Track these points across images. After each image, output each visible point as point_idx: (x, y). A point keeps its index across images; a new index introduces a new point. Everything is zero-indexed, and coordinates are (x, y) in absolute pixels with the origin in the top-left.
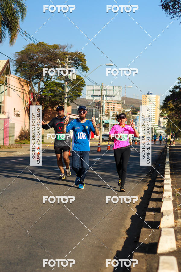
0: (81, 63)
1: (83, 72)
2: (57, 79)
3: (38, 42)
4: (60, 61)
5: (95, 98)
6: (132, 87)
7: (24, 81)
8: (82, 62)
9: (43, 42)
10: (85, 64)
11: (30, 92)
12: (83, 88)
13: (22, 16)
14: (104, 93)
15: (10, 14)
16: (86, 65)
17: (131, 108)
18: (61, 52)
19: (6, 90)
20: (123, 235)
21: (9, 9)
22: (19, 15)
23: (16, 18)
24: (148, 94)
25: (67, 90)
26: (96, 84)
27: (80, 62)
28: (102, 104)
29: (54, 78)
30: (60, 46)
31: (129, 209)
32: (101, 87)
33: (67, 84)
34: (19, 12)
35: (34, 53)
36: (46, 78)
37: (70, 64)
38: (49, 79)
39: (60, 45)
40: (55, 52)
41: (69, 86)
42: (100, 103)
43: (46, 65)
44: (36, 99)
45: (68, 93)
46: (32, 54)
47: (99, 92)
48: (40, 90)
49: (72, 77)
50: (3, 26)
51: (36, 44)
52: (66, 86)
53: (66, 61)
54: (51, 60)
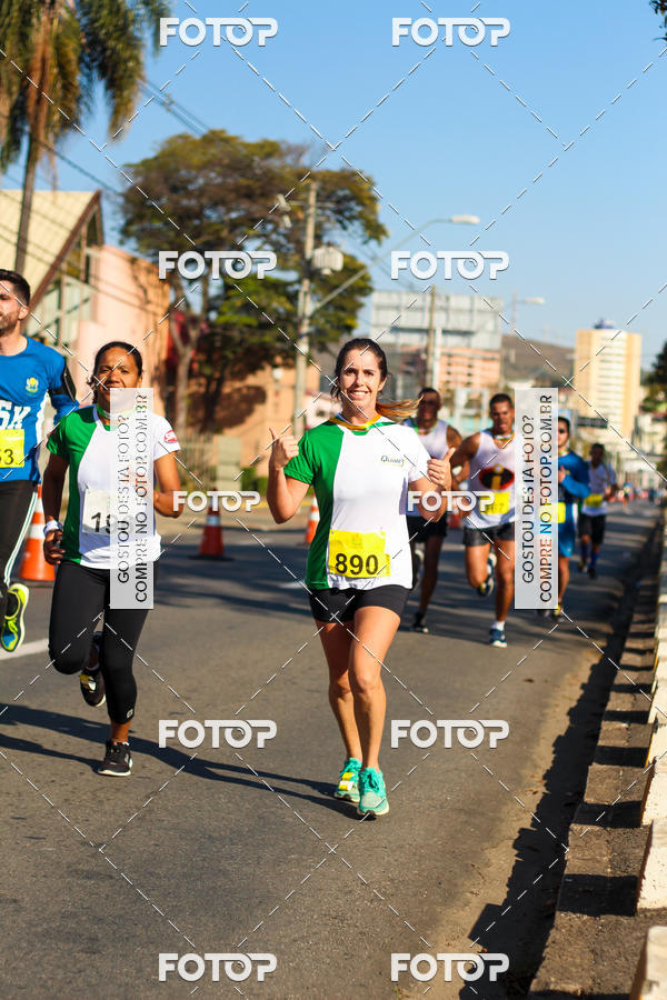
0: (358, 209)
1: (365, 243)
3: (204, 131)
4: (287, 201)
5: (403, 339)
6: (541, 301)
7: (150, 271)
8: (363, 204)
9: (223, 132)
10: (374, 212)
11: (172, 309)
12: (363, 300)
13: (154, 36)
14: (440, 321)
15: (114, 31)
16: (376, 220)
17: (537, 379)
18: (288, 170)
19: (86, 301)
21: (111, 12)
22: (146, 34)
23: (133, 44)
24: (599, 327)
25: (308, 305)
27: (358, 204)
28: (430, 361)
30: (283, 147)
32: (429, 298)
33: (310, 288)
34: (145, 25)
35: (189, 167)
37: (323, 214)
39: (284, 142)
40: (265, 169)
41: (314, 292)
42: (423, 356)
43: (234, 215)
44: (194, 334)
45: (311, 318)
46: (183, 172)
47: (419, 315)
48: (210, 305)
49: (329, 261)
50: (86, 71)
51: (197, 137)
52: (306, 294)
53: (306, 200)
54: (249, 195)
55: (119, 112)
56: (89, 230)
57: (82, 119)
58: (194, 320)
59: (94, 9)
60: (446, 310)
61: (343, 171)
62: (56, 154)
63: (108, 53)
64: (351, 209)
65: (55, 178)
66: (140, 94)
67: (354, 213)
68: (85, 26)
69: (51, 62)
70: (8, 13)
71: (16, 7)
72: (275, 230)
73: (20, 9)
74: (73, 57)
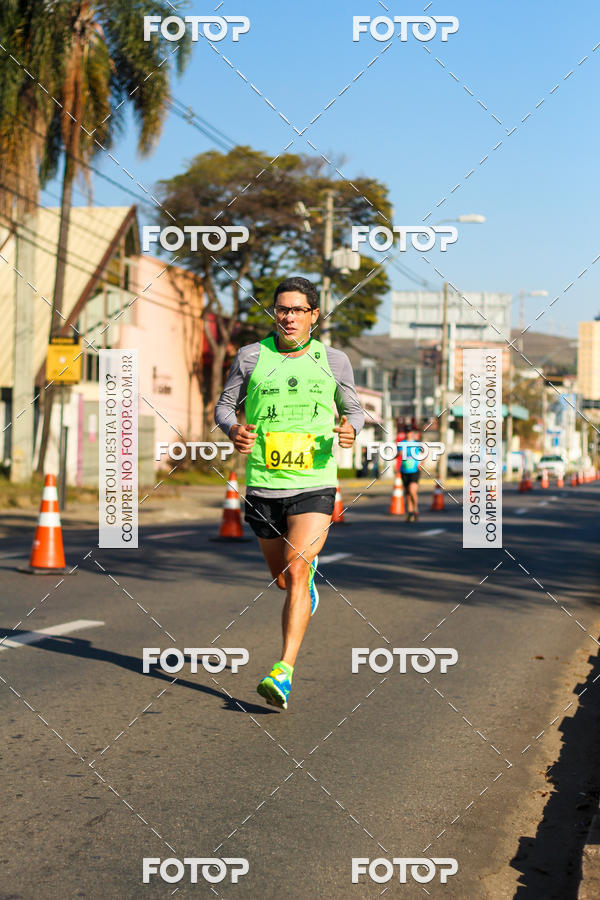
0: (374, 214)
2: (294, 270)
3: (232, 147)
4: (307, 208)
5: (422, 334)
6: (545, 293)
7: (185, 276)
8: (379, 210)
9: (248, 148)
10: (389, 215)
11: (206, 311)
12: (380, 297)
13: (180, 59)
14: (453, 317)
15: (141, 55)
17: (543, 367)
18: (308, 181)
19: (126, 306)
20: (539, 785)
21: (137, 37)
22: (169, 57)
23: (160, 66)
24: (599, 319)
25: (329, 303)
26: (425, 284)
27: (374, 210)
28: (446, 352)
29: (286, 267)
30: (303, 160)
31: (553, 697)
32: (442, 295)
33: (331, 287)
34: (170, 48)
35: (217, 182)
36: (259, 266)
37: (341, 219)
38: (268, 271)
39: (304, 155)
40: (287, 180)
41: (336, 292)
42: (439, 348)
43: (260, 224)
44: (225, 334)
45: (332, 314)
46: (212, 186)
47: (435, 312)
48: (241, 307)
49: (347, 261)
50: (116, 93)
51: (224, 153)
52: (326, 292)
53: (325, 207)
54: (274, 205)
55: (148, 129)
56: (128, 241)
57: (114, 138)
58: (226, 321)
59: (122, 36)
60: (460, 306)
61: (359, 179)
62: (91, 169)
63: (136, 75)
64: (367, 215)
65: (90, 192)
66: (168, 113)
67: (370, 219)
68: (115, 51)
69: (83, 85)
70: (41, 42)
71: (48, 35)
72: (299, 237)
73: (53, 37)
74: (103, 80)
